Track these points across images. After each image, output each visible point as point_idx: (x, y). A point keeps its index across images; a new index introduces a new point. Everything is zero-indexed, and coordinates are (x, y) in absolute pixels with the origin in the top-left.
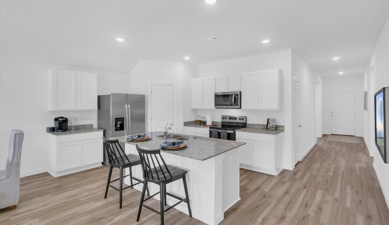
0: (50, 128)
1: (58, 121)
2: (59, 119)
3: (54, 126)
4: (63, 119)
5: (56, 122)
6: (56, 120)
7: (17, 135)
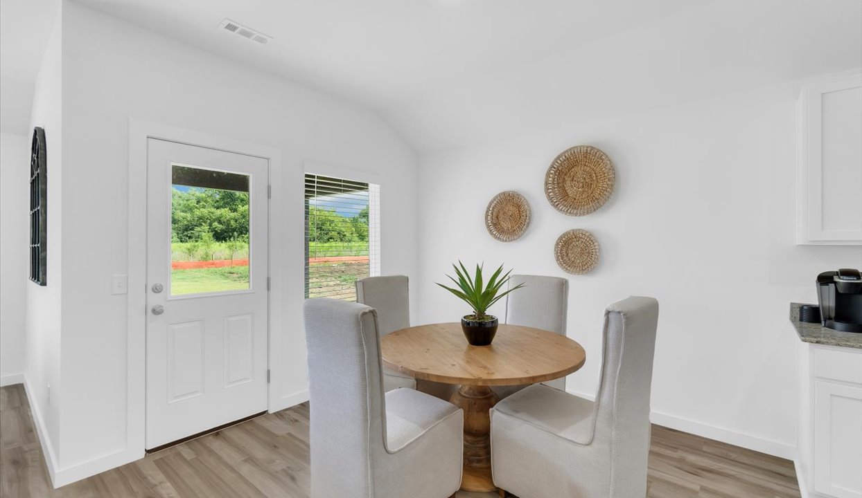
0: (802, 308)
1: (832, 286)
2: (836, 279)
3: (815, 302)
4: (854, 280)
5: (825, 287)
6: (824, 279)
7: (612, 316)
